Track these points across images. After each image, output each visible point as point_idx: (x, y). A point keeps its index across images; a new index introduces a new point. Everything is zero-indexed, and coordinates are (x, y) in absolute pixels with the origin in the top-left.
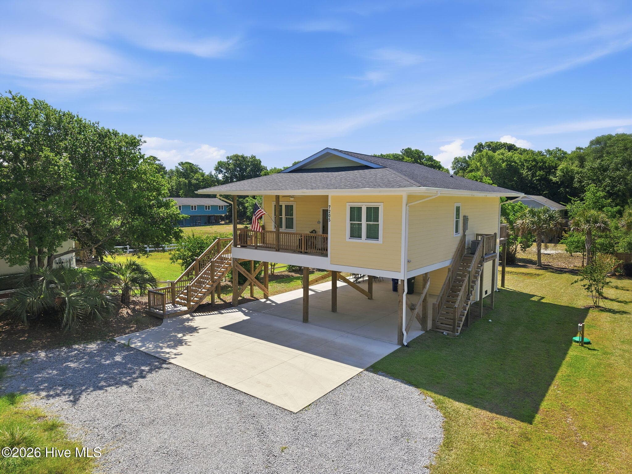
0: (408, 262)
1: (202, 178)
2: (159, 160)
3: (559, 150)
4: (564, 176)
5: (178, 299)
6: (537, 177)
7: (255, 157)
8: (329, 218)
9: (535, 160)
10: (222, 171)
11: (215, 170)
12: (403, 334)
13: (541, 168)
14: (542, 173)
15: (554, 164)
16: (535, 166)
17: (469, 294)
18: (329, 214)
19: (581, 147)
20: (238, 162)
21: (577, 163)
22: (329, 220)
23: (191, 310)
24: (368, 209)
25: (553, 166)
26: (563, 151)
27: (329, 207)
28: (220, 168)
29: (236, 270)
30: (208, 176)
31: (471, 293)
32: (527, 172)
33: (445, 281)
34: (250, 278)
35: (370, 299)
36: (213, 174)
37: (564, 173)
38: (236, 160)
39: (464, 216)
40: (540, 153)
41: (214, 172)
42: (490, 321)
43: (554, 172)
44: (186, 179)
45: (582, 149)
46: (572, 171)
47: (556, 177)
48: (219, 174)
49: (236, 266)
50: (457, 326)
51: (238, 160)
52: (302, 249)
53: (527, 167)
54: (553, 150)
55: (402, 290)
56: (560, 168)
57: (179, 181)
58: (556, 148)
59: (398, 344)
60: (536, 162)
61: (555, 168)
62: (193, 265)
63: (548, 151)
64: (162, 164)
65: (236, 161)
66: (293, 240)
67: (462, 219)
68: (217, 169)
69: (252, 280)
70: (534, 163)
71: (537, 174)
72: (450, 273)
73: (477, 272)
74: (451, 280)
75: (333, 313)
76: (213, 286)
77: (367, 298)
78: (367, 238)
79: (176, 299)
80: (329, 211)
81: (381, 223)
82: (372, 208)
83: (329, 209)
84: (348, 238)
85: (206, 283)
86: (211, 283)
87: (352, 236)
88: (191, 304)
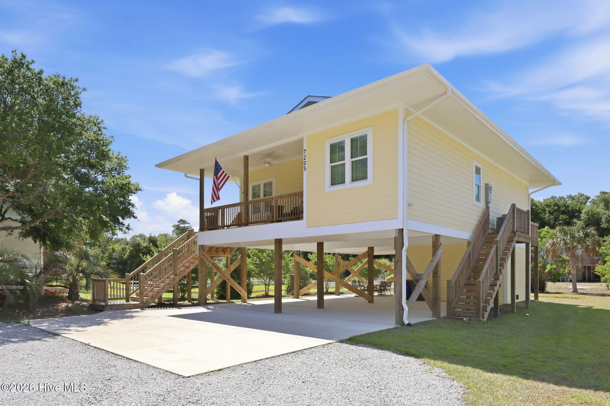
0: (409, 205)
2: (189, 223)
3: (581, 195)
4: (589, 219)
6: (560, 221)
8: (304, 166)
9: (556, 205)
12: (403, 309)
13: (563, 213)
14: (565, 217)
15: (577, 208)
16: (557, 210)
17: (497, 272)
18: (304, 161)
19: (605, 191)
21: (602, 205)
23: (141, 305)
24: (353, 140)
25: (576, 210)
26: (586, 196)
27: (304, 152)
29: (202, 260)
31: (501, 272)
32: (549, 216)
33: (464, 256)
34: (222, 273)
35: (371, 303)
37: (589, 216)
39: (487, 185)
40: (561, 198)
42: (528, 314)
43: (578, 215)
45: (607, 193)
46: (598, 213)
47: (581, 221)
49: (203, 255)
50: (483, 311)
52: (273, 218)
53: (549, 211)
54: (575, 196)
55: (401, 244)
56: (584, 211)
58: (579, 193)
59: (396, 322)
60: (558, 206)
61: (580, 212)
63: (570, 197)
64: (191, 227)
66: (264, 210)
67: (484, 186)
69: (224, 276)
70: (556, 208)
71: (561, 218)
72: (471, 247)
73: (507, 249)
74: (471, 257)
75: (319, 309)
76: (174, 279)
77: (367, 301)
78: (353, 180)
79: (132, 296)
80: (304, 158)
81: (370, 156)
82: (358, 139)
83: (304, 155)
84: (328, 186)
85: (165, 276)
86: (172, 276)
87: (333, 183)
88: (144, 298)
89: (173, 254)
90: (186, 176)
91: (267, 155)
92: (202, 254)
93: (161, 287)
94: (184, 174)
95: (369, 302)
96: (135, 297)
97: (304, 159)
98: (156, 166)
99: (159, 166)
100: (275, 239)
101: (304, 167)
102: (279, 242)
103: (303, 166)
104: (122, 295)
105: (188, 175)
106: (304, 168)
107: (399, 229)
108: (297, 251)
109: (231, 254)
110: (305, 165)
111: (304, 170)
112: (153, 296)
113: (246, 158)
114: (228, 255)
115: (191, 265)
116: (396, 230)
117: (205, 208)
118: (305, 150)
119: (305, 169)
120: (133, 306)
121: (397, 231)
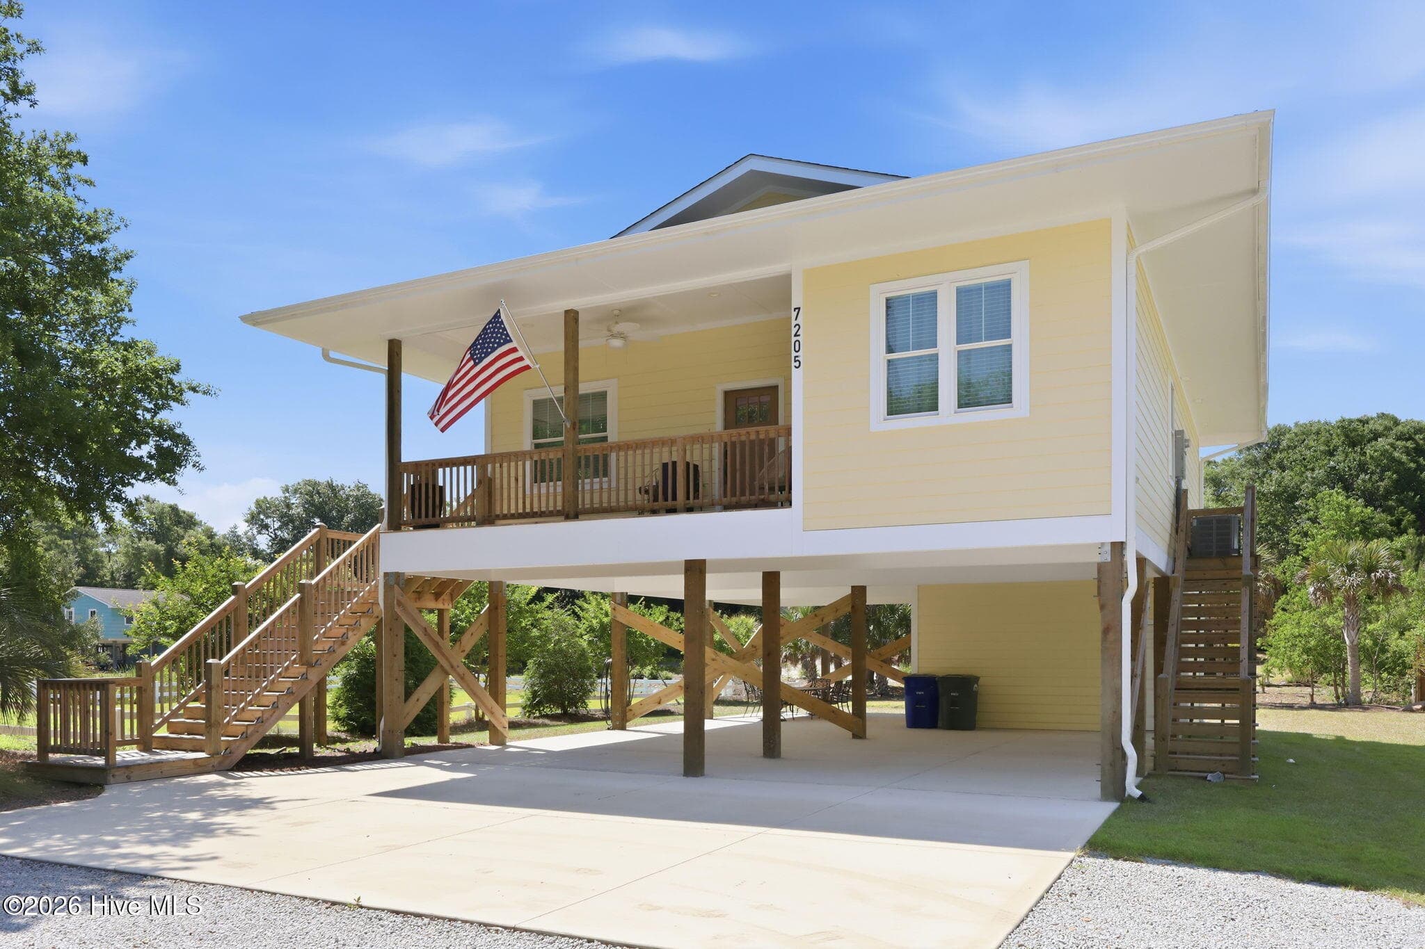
1: (208, 542)
5: (163, 732)
7: (365, 486)
8: (794, 355)
10: (266, 527)
11: (247, 521)
18: (794, 339)
20: (316, 497)
22: (794, 364)
23: (220, 763)
24: (965, 296)
27: (794, 314)
28: (262, 517)
29: (397, 618)
30: (224, 537)
34: (447, 659)
35: (858, 737)
36: (240, 532)
38: (310, 494)
41: (243, 528)
44: (157, 543)
48: (259, 533)
49: (399, 604)
51: (318, 493)
52: (674, 498)
57: (138, 548)
59: (1106, 797)
62: (224, 610)
65: (312, 496)
66: (639, 470)
68: (253, 519)
69: (452, 667)
75: (768, 759)
76: (305, 677)
77: (850, 734)
78: (962, 404)
79: (157, 734)
80: (794, 331)
81: (1020, 339)
82: (981, 289)
83: (794, 323)
84: (882, 417)
85: (279, 668)
86: (298, 669)
87: (895, 408)
88: (223, 738)
89: (301, 599)
90: (326, 356)
91: (616, 312)
92: (398, 600)
93: (269, 702)
94: (319, 350)
95: (855, 736)
96: (166, 734)
97: (796, 335)
98: (244, 319)
99: (254, 319)
100: (687, 562)
101: (795, 357)
102: (695, 571)
103: (790, 354)
104: (127, 732)
105: (333, 355)
106: (795, 361)
107: (1113, 544)
108: (622, 593)
109: (452, 601)
110: (797, 352)
111: (795, 367)
112: (249, 732)
113: (572, 318)
114: (446, 604)
115: (350, 634)
116: (1103, 544)
117: (403, 461)
118: (799, 309)
119: (797, 364)
120: (192, 766)
121: (1108, 548)
